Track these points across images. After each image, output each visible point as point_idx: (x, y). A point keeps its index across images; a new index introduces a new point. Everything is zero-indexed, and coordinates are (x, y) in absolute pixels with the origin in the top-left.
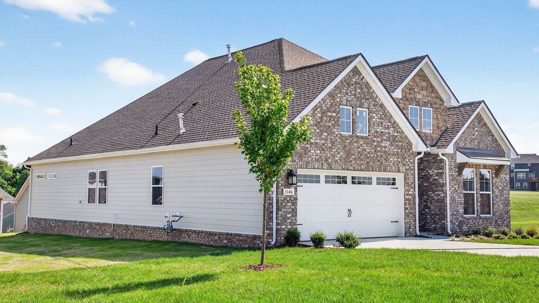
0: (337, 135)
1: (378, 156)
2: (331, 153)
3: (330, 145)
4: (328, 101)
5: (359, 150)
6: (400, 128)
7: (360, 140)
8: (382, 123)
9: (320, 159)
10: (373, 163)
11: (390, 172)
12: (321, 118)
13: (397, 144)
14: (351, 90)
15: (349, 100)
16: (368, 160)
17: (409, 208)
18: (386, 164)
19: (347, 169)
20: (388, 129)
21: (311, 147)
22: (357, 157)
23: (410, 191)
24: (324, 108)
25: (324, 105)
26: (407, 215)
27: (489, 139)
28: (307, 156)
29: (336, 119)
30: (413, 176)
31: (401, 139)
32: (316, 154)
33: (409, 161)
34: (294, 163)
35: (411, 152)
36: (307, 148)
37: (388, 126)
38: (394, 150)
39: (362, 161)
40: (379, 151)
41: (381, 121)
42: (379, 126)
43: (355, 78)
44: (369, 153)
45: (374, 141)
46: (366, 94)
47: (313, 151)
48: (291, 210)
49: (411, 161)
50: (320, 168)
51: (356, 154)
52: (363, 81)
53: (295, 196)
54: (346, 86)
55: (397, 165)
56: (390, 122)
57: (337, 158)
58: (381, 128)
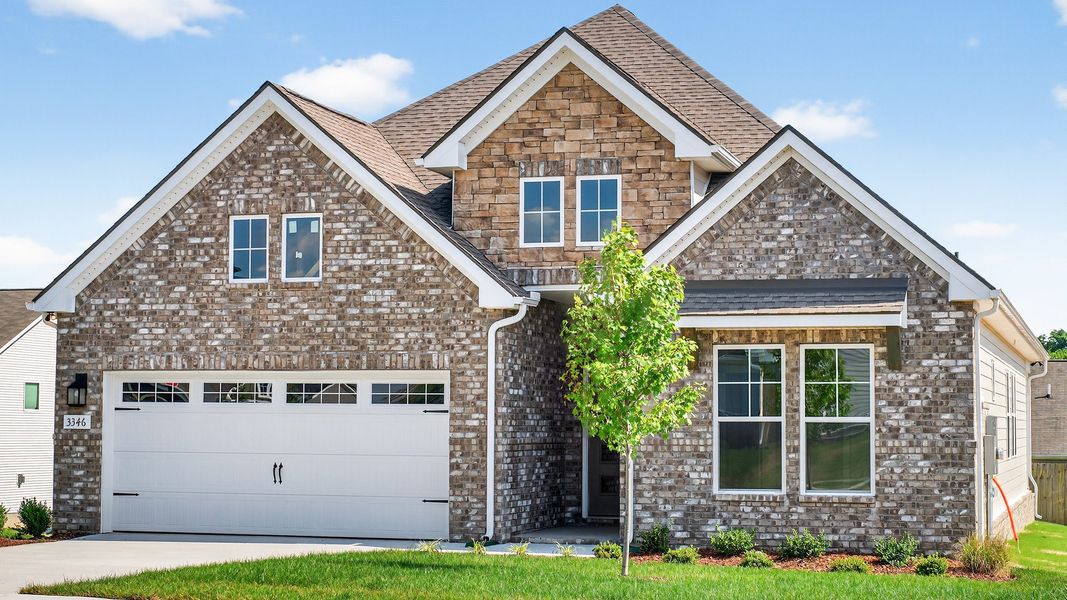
0: (216, 288)
1: (349, 329)
2: (197, 331)
3: (196, 313)
4: (191, 211)
5: (285, 318)
6: (432, 249)
7: (289, 293)
8: (367, 243)
9: (165, 348)
10: (332, 348)
11: (391, 368)
12: (170, 253)
13: (423, 292)
14: (262, 173)
15: (254, 201)
16: (312, 342)
17: (465, 466)
18: (379, 348)
19: (245, 368)
20: (390, 257)
21: (139, 321)
22: (276, 336)
23: (468, 417)
24: (177, 229)
25: (179, 222)
26: (455, 484)
27: (858, 243)
28: (127, 342)
29: (212, 252)
30: (482, 379)
31: (438, 279)
32: (153, 337)
33: (468, 335)
34: (94, 360)
35: (477, 310)
36: (128, 325)
37: (389, 248)
38: (411, 311)
39: (296, 343)
40: (354, 317)
41: (364, 237)
42: (354, 251)
43: (276, 142)
44: (318, 323)
45: (338, 293)
46: (312, 177)
47: (146, 331)
48: (83, 461)
49: (478, 335)
50: (163, 366)
51: (276, 330)
52: (302, 145)
53: (92, 431)
54: (247, 167)
55: (422, 349)
56: (395, 237)
57: (216, 343)
58: (365, 256)
